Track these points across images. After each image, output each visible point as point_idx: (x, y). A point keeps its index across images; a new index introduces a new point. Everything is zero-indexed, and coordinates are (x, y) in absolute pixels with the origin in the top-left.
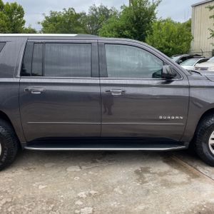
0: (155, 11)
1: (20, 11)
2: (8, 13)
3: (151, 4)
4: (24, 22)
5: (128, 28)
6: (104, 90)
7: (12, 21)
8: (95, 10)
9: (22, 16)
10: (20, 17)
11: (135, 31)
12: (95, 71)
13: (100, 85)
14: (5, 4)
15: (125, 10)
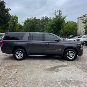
0: (65, 20)
1: (17, 18)
2: (12, 19)
3: (63, 17)
4: (18, 22)
5: (55, 25)
6: (45, 43)
7: (14, 22)
8: (44, 18)
9: (17, 20)
10: (16, 21)
11: (57, 26)
12: (43, 40)
13: (44, 42)
14: (12, 16)
15: (54, 19)
